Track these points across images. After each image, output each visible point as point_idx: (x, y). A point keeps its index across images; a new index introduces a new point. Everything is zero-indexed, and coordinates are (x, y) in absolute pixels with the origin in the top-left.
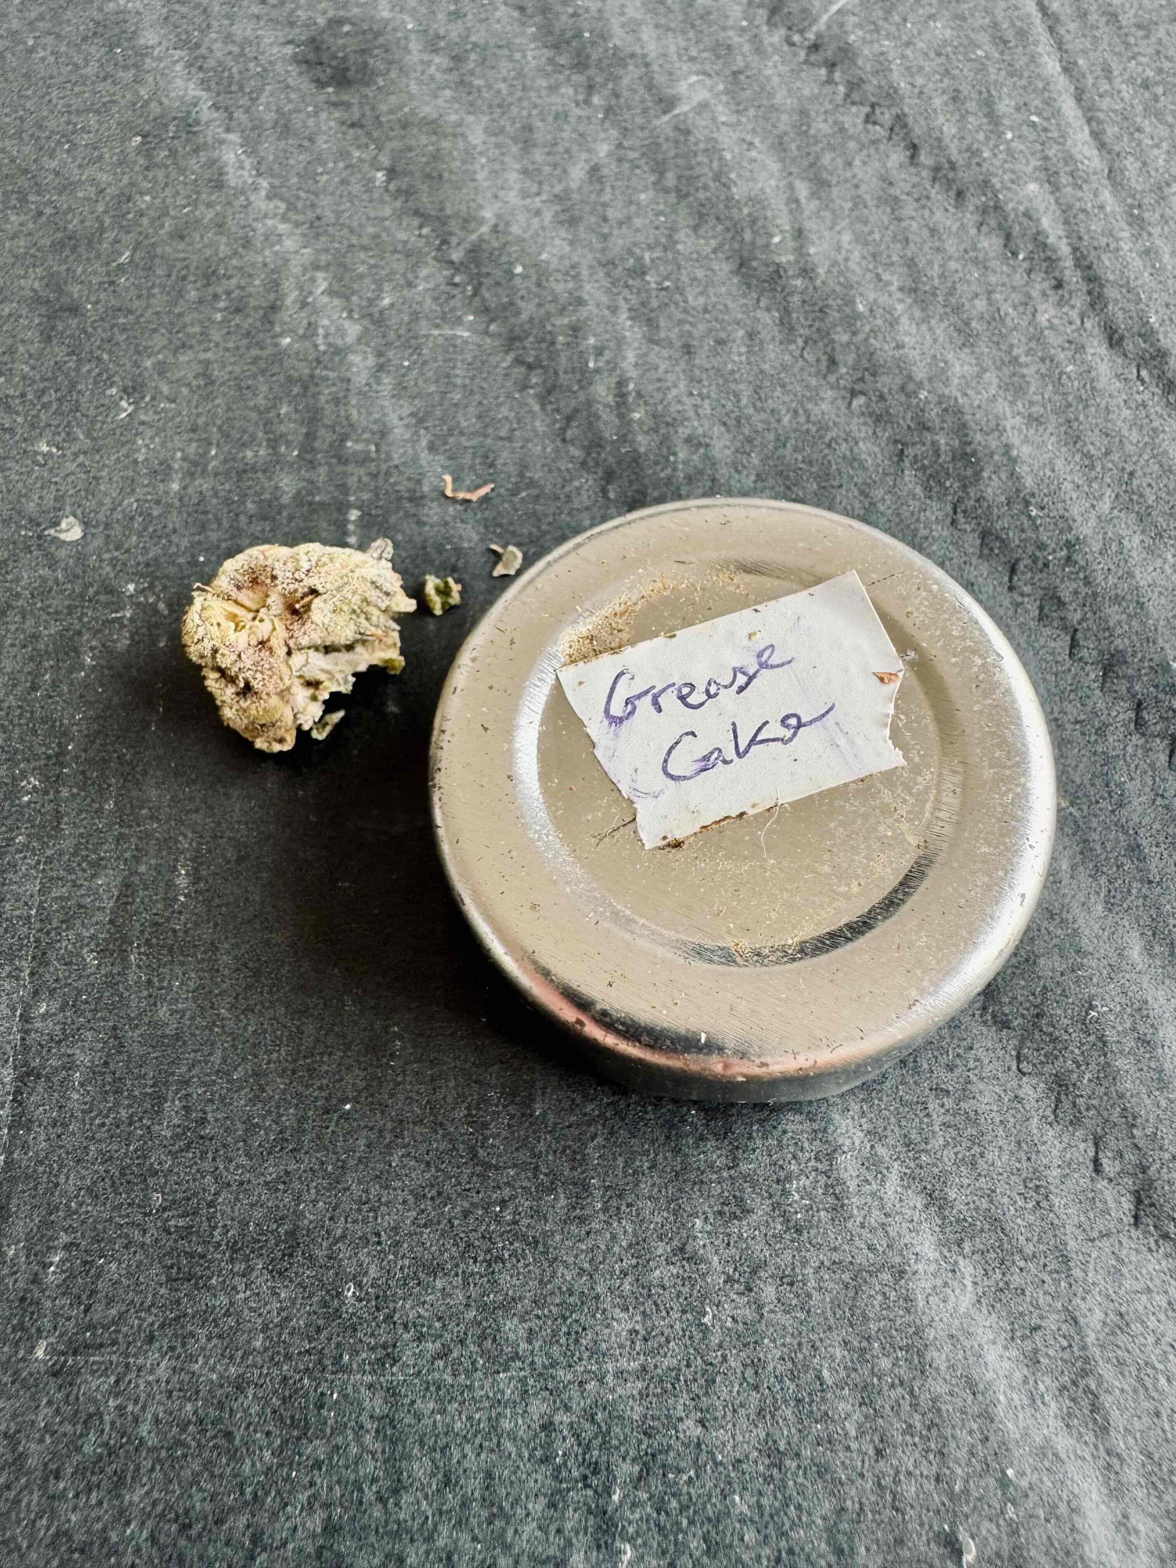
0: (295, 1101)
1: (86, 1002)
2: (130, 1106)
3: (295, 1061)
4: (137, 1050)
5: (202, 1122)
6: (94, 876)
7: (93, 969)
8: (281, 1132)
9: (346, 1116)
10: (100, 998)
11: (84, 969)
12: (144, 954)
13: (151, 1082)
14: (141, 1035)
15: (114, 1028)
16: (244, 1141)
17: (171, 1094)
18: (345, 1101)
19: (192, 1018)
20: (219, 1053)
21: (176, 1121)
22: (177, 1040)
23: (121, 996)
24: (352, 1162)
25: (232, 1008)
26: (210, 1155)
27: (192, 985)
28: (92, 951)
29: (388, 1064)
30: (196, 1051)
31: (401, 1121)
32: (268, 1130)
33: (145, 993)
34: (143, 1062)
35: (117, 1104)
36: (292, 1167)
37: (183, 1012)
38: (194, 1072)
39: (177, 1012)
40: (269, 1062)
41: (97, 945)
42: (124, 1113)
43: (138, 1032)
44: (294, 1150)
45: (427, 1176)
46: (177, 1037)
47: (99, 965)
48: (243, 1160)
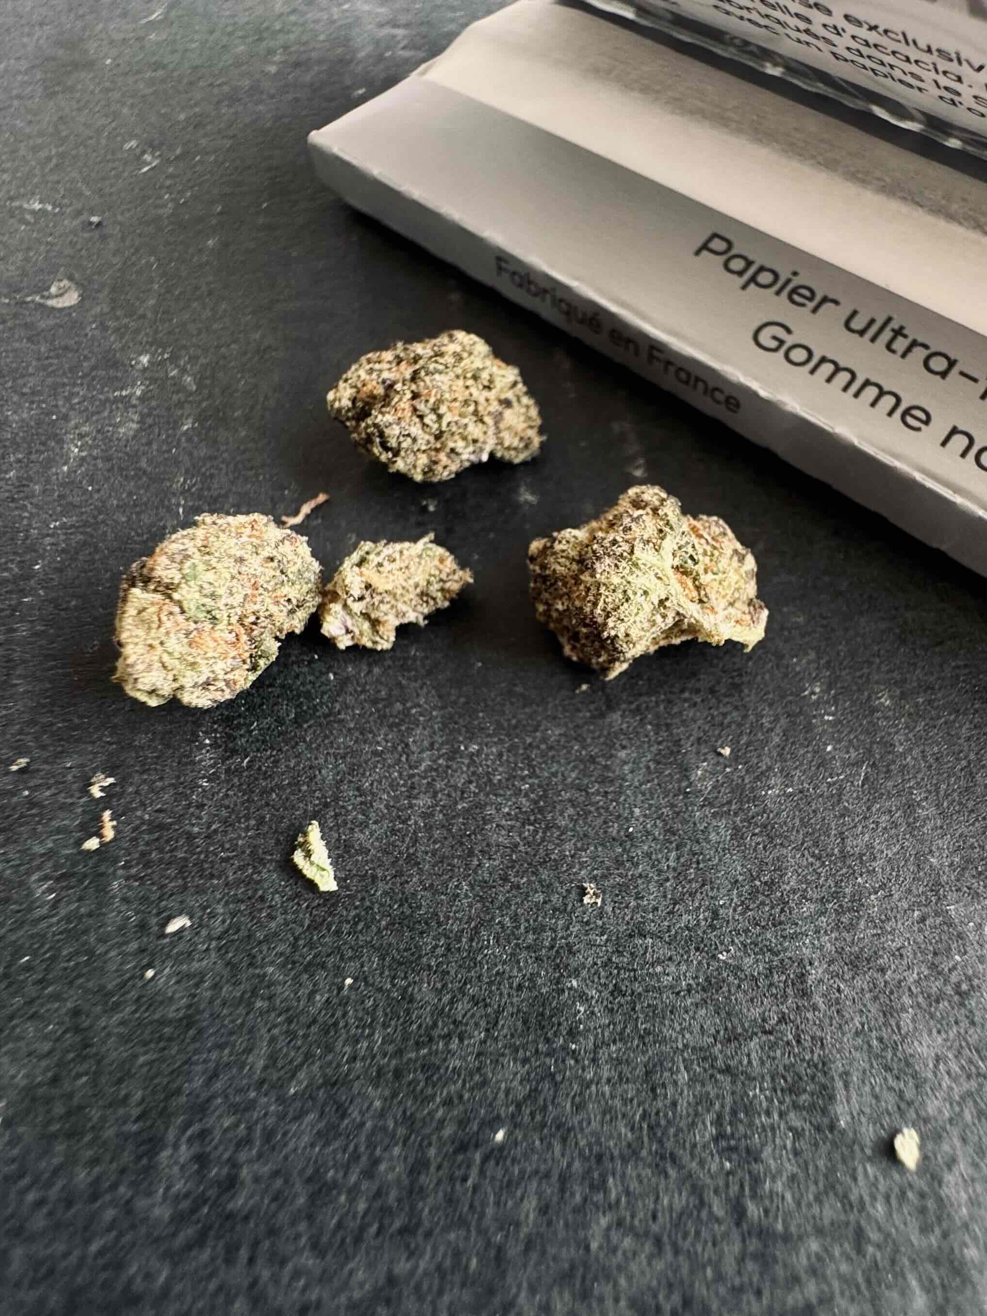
0: (401, 1131)
1: (28, 967)
2: (95, 1161)
3: (399, 1052)
4: (115, 1052)
5: (231, 1184)
6: (58, 755)
7: (44, 911)
8: (378, 1194)
9: (498, 1154)
10: (53, 959)
11: (30, 909)
12: (136, 878)
13: (135, 1112)
14: (123, 1023)
15: (76, 1012)
16: (310, 1217)
17: (171, 1135)
18: (494, 1123)
19: (215, 986)
20: (264, 1048)
21: (179, 1186)
22: (189, 1026)
23: (91, 953)
24: (514, 1251)
25: (288, 962)
26: (244, 1254)
27: (218, 926)
28: (46, 878)
29: (564, 1048)
30: (221, 1047)
31: (599, 1158)
32: (353, 1192)
33: (134, 946)
34: (124, 1075)
35: (71, 1159)
36: (402, 1267)
37: (200, 977)
38: (218, 1085)
39: (189, 976)
40: (353, 1059)
41: (56, 867)
42: (82, 1176)
43: (117, 1018)
44: (404, 1231)
45: (659, 1265)
46: (188, 1022)
47: (56, 903)
48: (308, 1261)
